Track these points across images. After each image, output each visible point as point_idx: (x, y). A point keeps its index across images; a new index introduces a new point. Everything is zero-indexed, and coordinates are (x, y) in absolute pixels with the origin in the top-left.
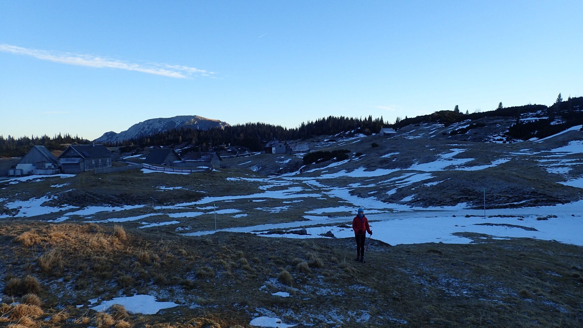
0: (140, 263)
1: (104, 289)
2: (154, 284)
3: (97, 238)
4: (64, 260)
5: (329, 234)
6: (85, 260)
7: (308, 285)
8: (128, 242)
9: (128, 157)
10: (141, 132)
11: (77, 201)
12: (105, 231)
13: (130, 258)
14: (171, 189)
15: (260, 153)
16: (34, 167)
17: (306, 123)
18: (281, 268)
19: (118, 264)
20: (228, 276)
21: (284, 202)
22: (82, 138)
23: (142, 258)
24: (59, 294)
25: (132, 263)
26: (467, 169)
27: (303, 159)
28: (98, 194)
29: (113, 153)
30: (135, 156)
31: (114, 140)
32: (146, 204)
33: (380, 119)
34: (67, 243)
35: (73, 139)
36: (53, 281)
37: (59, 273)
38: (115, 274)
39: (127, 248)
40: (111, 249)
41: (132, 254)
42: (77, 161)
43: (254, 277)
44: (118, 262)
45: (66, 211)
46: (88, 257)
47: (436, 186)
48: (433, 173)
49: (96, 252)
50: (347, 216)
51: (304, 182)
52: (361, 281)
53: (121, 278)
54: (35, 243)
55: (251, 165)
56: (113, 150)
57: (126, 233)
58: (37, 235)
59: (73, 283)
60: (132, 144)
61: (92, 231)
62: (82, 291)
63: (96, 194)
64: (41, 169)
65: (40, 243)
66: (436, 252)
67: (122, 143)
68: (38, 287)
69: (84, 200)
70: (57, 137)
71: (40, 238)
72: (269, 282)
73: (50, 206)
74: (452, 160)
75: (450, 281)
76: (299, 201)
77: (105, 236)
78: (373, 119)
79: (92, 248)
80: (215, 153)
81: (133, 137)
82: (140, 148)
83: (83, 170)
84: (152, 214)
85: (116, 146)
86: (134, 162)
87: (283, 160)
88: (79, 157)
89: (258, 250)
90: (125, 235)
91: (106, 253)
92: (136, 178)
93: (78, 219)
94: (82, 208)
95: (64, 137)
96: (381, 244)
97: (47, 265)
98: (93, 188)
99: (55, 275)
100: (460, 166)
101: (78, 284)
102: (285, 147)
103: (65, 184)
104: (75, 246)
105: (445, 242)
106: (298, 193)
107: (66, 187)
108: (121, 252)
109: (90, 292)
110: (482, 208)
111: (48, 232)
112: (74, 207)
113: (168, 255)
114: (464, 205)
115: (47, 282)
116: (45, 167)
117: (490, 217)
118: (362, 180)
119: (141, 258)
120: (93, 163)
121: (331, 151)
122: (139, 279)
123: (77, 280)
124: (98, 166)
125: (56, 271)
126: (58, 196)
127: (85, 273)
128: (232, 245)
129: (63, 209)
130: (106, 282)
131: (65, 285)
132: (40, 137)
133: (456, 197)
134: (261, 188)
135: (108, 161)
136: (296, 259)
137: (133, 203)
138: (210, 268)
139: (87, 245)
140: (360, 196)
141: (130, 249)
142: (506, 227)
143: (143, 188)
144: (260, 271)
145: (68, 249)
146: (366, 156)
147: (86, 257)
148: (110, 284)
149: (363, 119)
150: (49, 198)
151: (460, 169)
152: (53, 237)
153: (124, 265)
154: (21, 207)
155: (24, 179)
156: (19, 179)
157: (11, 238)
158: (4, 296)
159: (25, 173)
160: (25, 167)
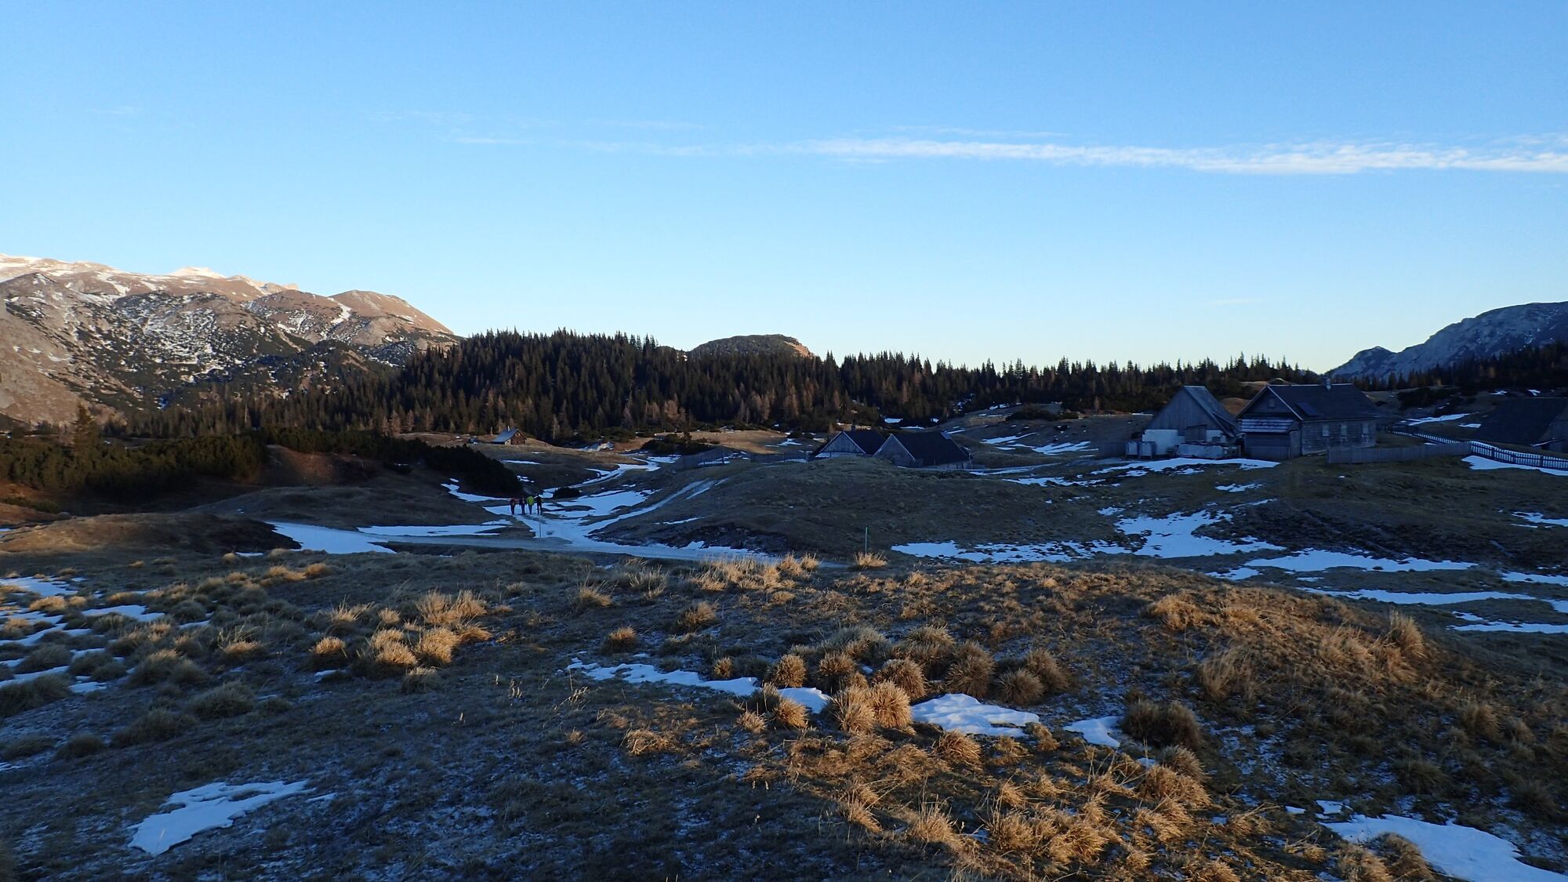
0: (1468, 733)
1: (1358, 783)
2: (1510, 806)
3: (1341, 639)
4: (1258, 681)
6: (1309, 691)
8: (1429, 667)
9: (1422, 421)
10: (1467, 348)
11: (1280, 531)
12: (1363, 624)
13: (1437, 713)
16: (1182, 438)
19: (1401, 723)
22: (1297, 367)
23: (1473, 721)
24: (1243, 765)
25: (1441, 728)
28: (1336, 519)
29: (1382, 407)
30: (1444, 418)
31: (1384, 371)
32: (1477, 561)
34: (1265, 638)
35: (1273, 368)
36: (1229, 729)
37: (1245, 711)
38: (1389, 747)
39: (1428, 682)
40: (1379, 676)
41: (1440, 703)
42: (1282, 426)
44: (1400, 718)
45: (1252, 555)
46: (1316, 686)
49: (1338, 677)
53: (1411, 763)
54: (1190, 624)
56: (1380, 399)
57: (1425, 640)
58: (1194, 607)
59: (1278, 745)
60: (1437, 383)
61: (1326, 616)
62: (1301, 772)
63: (1331, 519)
64: (1198, 444)
65: (1201, 628)
67: (1406, 379)
68: (1197, 735)
69: (1299, 532)
70: (1234, 364)
71: (1202, 614)
73: (1214, 537)
77: (1362, 640)
79: (1329, 664)
81: (1441, 363)
82: (1463, 394)
83: (1297, 452)
84: (1496, 595)
85: (1390, 388)
86: (1443, 436)
88: (1288, 415)
90: (1419, 644)
91: (1365, 684)
92: (1448, 482)
93: (1282, 579)
94: (1292, 550)
95: (1252, 365)
97: (1217, 685)
98: (1324, 501)
99: (1234, 715)
101: (1291, 753)
103: (1252, 486)
104: (1283, 649)
107: (1253, 493)
108: (1409, 691)
109: (1321, 780)
111: (1217, 601)
112: (1272, 547)
113: (1560, 727)
115: (1217, 728)
116: (1204, 437)
119: (1471, 719)
120: (1326, 433)
122: (1462, 780)
123: (1289, 740)
124: (1339, 443)
125: (1237, 705)
126: (1232, 513)
127: (1310, 725)
129: (1245, 549)
130: (1365, 763)
131: (1259, 744)
132: (1195, 364)
135: (1365, 430)
137: (1437, 555)
139: (1315, 654)
141: (1434, 688)
143: (1470, 514)
145: (1267, 654)
147: (1311, 686)
148: (1376, 774)
150: (1212, 518)
152: (1232, 619)
153: (1417, 728)
154: (1149, 533)
155: (1157, 466)
156: (1147, 465)
157: (1139, 604)
158: (1125, 737)
159: (1161, 451)
160: (1162, 437)
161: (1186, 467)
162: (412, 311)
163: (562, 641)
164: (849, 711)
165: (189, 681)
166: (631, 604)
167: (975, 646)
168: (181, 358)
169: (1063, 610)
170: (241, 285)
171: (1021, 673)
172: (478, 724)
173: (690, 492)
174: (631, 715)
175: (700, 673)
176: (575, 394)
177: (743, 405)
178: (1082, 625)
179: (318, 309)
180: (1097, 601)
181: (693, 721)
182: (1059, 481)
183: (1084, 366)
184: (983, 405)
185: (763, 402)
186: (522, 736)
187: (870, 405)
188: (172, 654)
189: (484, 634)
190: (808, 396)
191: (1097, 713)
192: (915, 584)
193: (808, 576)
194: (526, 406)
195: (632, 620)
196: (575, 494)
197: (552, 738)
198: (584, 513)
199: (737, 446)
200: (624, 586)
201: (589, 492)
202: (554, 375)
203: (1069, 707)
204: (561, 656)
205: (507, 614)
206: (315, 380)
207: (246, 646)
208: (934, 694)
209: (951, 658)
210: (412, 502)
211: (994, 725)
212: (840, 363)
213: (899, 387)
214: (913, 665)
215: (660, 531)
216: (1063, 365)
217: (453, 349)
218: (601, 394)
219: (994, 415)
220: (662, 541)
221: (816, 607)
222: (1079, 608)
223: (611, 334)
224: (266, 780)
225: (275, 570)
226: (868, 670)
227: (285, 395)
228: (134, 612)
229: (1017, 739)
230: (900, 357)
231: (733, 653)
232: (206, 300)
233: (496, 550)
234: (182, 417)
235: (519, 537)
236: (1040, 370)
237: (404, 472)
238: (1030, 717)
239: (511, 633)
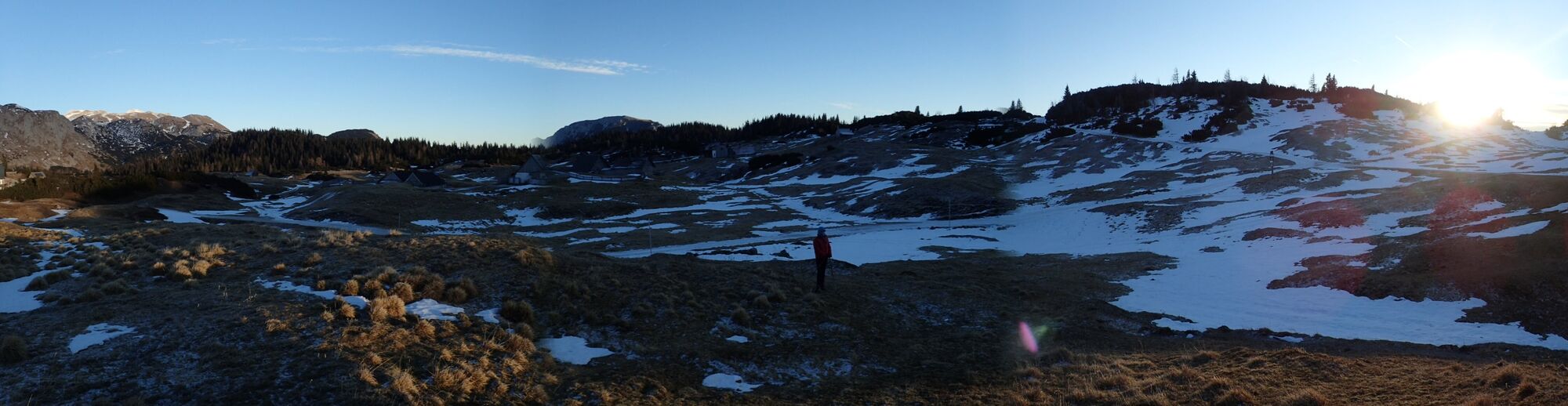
2: (583, 323)
5: (784, 253)
7: (769, 325)
9: (554, 165)
14: (600, 200)
15: (697, 158)
17: (751, 122)
18: (735, 304)
20: (670, 315)
21: (729, 215)
26: (929, 176)
27: (749, 163)
30: (561, 164)
32: (574, 217)
33: (835, 117)
43: (701, 317)
47: (899, 195)
48: (895, 181)
50: (802, 231)
51: (750, 191)
52: (834, 318)
55: (688, 171)
64: (536, 178)
66: (910, 273)
72: (721, 323)
74: (913, 166)
75: (930, 308)
76: (746, 214)
78: (828, 118)
80: (647, 159)
82: (567, 154)
84: (581, 229)
86: (561, 171)
87: (725, 165)
89: (705, 280)
92: (563, 188)
96: (847, 266)
100: (922, 173)
102: (726, 150)
105: (913, 259)
106: (744, 204)
110: (947, 219)
113: (600, 285)
114: (928, 216)
117: (955, 228)
118: (818, 188)
121: (780, 154)
128: (674, 273)
133: (920, 207)
134: (701, 198)
136: (753, 291)
138: (649, 304)
140: (816, 206)
142: (970, 238)
143: (571, 199)
144: (709, 308)
146: (820, 161)
149: (816, 117)
150: (540, 210)
151: (922, 176)
154: (517, 216)
155: (521, 188)
156: (517, 187)
157: (510, 254)
158: (501, 318)
159: (522, 182)
160: (523, 176)
161: (532, 188)
162: (213, 122)
163: (254, 268)
164: (375, 310)
165: (108, 277)
166: (286, 252)
167: (437, 275)
168: (130, 145)
169: (478, 257)
170: (150, 115)
171: (457, 289)
172: (206, 309)
173: (325, 197)
174: (272, 310)
175: (312, 287)
176: (279, 155)
177: (350, 160)
178: (485, 264)
179: (178, 122)
180: (492, 253)
181: (300, 314)
182: (482, 194)
183: (493, 145)
184: (451, 161)
185: (359, 158)
186: (223, 318)
187: (404, 159)
188: (104, 264)
189: (222, 263)
190: (378, 156)
191: (490, 307)
192: (414, 245)
193: (365, 240)
194: (258, 160)
195: (286, 259)
196: (277, 198)
197: (235, 320)
198: (280, 206)
199: (347, 177)
200: (284, 243)
201: (283, 197)
202: (270, 147)
203: (478, 304)
204: (252, 275)
205: (233, 254)
206: (177, 151)
207: (129, 263)
208: (418, 299)
209: (426, 282)
210: (211, 201)
211: (444, 314)
212: (392, 141)
213: (417, 152)
214: (408, 285)
215: (311, 214)
216: (485, 144)
217: (229, 138)
218: (290, 154)
219: (456, 165)
220: (312, 219)
221: (367, 256)
222: (484, 256)
223: (294, 129)
224: (122, 325)
225: (150, 230)
226: (388, 287)
227: (166, 158)
228: (99, 245)
229: (453, 322)
230: (417, 139)
231: (326, 278)
232: (138, 122)
233: (244, 222)
234: (130, 167)
235: (254, 216)
236: (476, 146)
237: (208, 188)
238: (460, 310)
239: (233, 263)
